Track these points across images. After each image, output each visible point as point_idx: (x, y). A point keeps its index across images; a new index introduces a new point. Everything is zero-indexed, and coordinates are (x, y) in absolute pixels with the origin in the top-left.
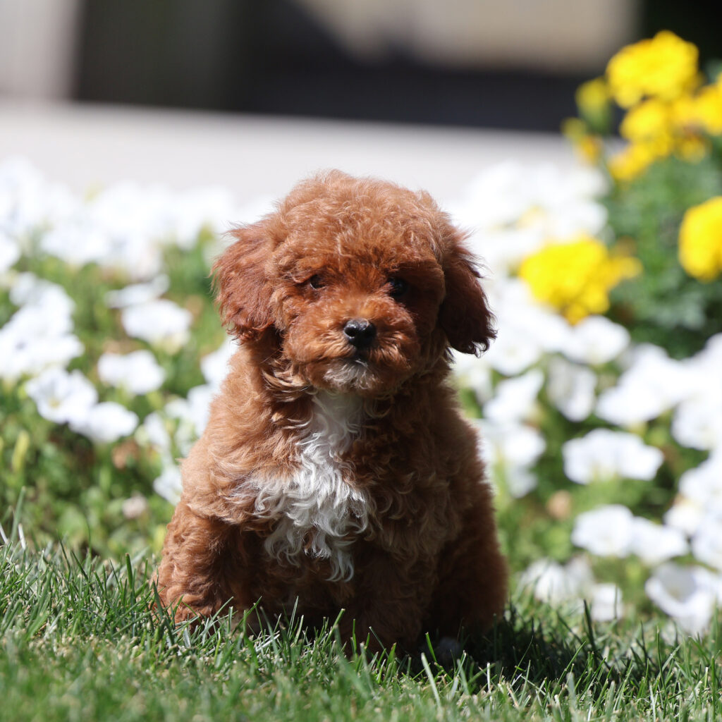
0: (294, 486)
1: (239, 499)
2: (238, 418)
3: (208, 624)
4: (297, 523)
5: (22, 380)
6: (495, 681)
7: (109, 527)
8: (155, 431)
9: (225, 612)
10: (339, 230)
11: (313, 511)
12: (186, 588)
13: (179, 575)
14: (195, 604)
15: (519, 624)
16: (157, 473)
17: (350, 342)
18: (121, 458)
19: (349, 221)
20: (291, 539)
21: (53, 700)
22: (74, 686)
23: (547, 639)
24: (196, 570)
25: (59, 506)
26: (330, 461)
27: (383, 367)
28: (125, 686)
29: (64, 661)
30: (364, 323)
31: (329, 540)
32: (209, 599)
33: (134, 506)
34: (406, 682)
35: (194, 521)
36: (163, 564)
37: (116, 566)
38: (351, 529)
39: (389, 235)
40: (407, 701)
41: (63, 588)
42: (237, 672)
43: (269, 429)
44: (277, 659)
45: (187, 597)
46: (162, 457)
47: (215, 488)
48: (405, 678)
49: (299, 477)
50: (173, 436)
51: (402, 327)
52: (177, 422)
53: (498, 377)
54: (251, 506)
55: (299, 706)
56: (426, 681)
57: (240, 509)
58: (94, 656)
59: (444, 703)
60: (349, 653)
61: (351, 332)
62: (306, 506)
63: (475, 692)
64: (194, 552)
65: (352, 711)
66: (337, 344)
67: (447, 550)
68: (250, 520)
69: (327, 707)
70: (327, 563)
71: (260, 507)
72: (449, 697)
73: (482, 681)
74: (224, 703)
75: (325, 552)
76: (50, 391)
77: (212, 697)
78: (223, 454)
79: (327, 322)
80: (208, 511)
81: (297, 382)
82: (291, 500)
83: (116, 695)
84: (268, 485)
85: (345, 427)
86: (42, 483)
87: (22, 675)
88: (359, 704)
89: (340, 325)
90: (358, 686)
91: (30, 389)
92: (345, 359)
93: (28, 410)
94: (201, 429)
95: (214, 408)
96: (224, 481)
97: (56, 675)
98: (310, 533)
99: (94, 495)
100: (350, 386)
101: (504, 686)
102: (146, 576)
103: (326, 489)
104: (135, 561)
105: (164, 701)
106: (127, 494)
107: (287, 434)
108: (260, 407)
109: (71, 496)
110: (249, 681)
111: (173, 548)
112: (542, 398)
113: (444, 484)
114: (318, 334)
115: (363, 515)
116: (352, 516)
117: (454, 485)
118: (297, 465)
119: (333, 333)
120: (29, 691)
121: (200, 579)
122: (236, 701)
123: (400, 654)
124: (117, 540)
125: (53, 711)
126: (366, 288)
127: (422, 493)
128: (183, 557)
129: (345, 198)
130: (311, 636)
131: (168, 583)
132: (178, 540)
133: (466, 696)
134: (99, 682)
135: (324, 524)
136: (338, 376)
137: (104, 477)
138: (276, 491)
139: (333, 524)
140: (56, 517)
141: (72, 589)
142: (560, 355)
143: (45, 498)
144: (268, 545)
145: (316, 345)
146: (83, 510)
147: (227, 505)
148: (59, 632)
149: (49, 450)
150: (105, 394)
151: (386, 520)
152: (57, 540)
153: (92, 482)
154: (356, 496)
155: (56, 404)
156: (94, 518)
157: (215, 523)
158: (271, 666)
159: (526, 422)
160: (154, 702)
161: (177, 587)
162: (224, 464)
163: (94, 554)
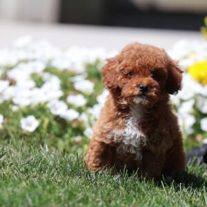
0: (125, 133)
1: (109, 136)
2: (109, 114)
3: (100, 172)
4: (126, 143)
5: (46, 103)
6: (182, 188)
7: (71, 145)
8: (84, 117)
9: (105, 169)
10: (137, 59)
11: (130, 140)
12: (94, 162)
13: (92, 158)
14: (97, 167)
15: (189, 172)
16: (84, 129)
17: (141, 91)
18: (74, 125)
19: (140, 56)
20: (124, 148)
21: (57, 194)
22: (63, 191)
23: (197, 176)
24: (97, 157)
25: (57, 139)
26: (135, 126)
27: (150, 98)
28: (77, 190)
29: (60, 183)
30: (145, 85)
31: (135, 148)
32: (101, 165)
33: (78, 139)
34: (157, 189)
35: (96, 143)
36: (87, 155)
37: (74, 156)
38: (141, 145)
39: (151, 60)
40: (157, 194)
41: (59, 163)
42: (109, 186)
43: (118, 117)
44: (120, 182)
45: (94, 165)
46: (86, 125)
47: (102, 134)
48: (157, 188)
49: (126, 130)
50: (89, 118)
51: (155, 86)
52: (90, 115)
53: (182, 101)
54: (112, 139)
55: (126, 196)
56: (162, 188)
57: (109, 139)
58: (68, 182)
59: (168, 195)
60: (140, 181)
61: (141, 88)
62: (128, 138)
63: (176, 192)
64: (96, 152)
65: (142, 197)
66: (137, 91)
67: (169, 151)
68: (112, 143)
69: (135, 196)
70: (134, 155)
71: (115, 139)
72: (169, 193)
73: (179, 188)
74: (105, 195)
75: (133, 152)
76: (54, 106)
77: (102, 193)
78: (105, 124)
79: (134, 85)
80: (100, 140)
81: (125, 103)
82: (124, 137)
83: (74, 193)
84: (118, 132)
85: (139, 116)
86: (52, 132)
87: (48, 187)
88: (144, 195)
89: (138, 86)
90: (143, 190)
91: (48, 106)
92: (139, 96)
93: (48, 112)
94: (98, 117)
95: (102, 110)
96: (105, 131)
97: (57, 187)
98: (130, 146)
99: (67, 136)
100: (140, 104)
101: (185, 190)
102: (82, 159)
103: (134, 133)
104: (79, 155)
105: (88, 194)
106: (76, 135)
107: (123, 118)
108: (115, 110)
109: (60, 136)
110: (112, 189)
111: (90, 151)
112: (195, 107)
113: (168, 132)
114: (131, 89)
115: (145, 141)
116: (141, 141)
117: (171, 132)
118: (126, 127)
119: (136, 88)
120: (50, 192)
121: (98, 160)
122: (108, 194)
123: (155, 181)
124: (74, 148)
125: (57, 198)
126: (145, 75)
127: (161, 135)
128: (93, 153)
129: (139, 50)
130: (129, 176)
131: (89, 161)
132: (92, 148)
133: (174, 193)
134: (70, 189)
135: (133, 143)
136: (137, 101)
137: (70, 131)
138: (120, 134)
139: (136, 144)
140: (56, 142)
141: (61, 162)
142: (200, 95)
143: (53, 137)
144: (118, 150)
145: (131, 92)
146: (64, 140)
147: (106, 138)
148: (58, 175)
149: (54, 123)
150: (70, 107)
151: (151, 142)
152: (57, 148)
153: (66, 132)
154: (142, 135)
155: (56, 109)
156: (67, 142)
157: (102, 143)
158: (118, 184)
159: (191, 114)
160: (85, 195)
161: (91, 162)
162: (105, 127)
163: (67, 152)
